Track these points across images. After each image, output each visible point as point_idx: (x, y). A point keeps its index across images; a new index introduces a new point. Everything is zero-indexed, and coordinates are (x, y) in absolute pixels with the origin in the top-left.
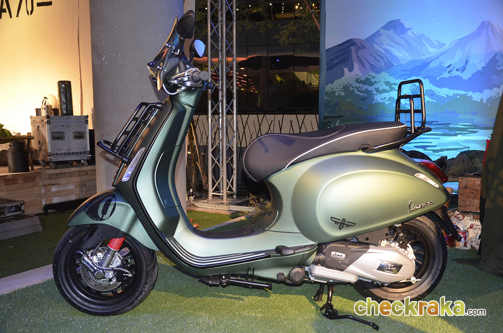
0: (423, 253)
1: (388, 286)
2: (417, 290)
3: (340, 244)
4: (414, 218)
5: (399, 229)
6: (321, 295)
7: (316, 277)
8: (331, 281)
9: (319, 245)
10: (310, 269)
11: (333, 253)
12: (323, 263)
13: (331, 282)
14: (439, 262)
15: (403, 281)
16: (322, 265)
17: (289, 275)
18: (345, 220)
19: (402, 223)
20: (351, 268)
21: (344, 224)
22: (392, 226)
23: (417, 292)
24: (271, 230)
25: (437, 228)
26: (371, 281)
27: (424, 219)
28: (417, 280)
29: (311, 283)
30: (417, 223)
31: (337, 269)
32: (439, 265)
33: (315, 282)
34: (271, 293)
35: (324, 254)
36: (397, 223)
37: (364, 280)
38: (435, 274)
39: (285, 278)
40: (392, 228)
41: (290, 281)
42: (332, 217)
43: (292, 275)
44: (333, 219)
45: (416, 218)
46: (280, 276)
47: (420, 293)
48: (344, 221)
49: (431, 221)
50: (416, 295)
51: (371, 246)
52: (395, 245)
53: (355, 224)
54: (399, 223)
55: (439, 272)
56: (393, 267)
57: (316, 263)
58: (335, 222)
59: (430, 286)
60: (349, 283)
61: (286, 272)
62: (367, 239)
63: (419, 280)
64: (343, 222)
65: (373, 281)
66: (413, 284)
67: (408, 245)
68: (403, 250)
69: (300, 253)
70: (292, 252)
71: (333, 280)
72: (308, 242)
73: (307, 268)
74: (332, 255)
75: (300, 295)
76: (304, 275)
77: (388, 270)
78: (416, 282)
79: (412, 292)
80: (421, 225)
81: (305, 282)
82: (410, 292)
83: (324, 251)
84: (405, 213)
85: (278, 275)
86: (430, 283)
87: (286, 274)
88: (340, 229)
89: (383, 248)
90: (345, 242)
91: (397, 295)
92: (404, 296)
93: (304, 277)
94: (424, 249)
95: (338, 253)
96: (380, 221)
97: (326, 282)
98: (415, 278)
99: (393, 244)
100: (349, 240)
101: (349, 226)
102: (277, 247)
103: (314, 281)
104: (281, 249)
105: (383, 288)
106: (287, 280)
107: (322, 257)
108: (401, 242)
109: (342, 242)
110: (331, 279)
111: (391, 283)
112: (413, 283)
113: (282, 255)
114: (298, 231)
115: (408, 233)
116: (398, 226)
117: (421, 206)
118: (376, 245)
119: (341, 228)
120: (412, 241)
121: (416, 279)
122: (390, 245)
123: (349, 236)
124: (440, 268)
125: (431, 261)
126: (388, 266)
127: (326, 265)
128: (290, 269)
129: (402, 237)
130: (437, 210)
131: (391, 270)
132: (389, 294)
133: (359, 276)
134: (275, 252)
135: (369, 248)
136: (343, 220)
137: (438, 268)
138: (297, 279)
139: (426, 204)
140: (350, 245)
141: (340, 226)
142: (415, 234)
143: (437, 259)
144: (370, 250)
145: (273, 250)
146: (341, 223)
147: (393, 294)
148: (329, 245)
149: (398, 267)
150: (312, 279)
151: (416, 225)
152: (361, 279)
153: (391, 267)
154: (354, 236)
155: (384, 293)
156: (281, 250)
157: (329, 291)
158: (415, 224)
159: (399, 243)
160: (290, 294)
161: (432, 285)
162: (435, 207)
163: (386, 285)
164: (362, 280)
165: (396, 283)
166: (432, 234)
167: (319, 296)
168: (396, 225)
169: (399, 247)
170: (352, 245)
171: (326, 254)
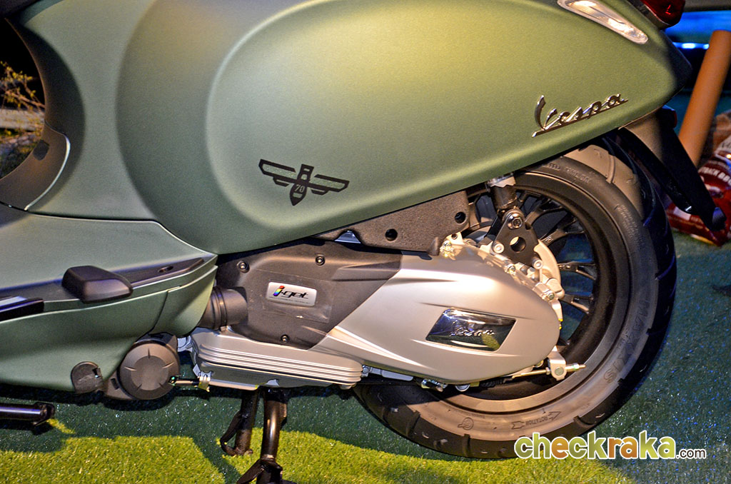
0: (592, 275)
1: (472, 392)
2: (573, 401)
3: (299, 254)
4: (559, 154)
5: (507, 194)
6: (245, 432)
7: (218, 372)
8: (273, 383)
9: (222, 260)
10: (194, 345)
11: (274, 286)
12: (241, 325)
13: (272, 388)
14: (647, 305)
15: (523, 373)
16: (237, 330)
17: (118, 369)
18: (311, 168)
19: (517, 174)
20: (340, 334)
21: (307, 184)
22: (482, 186)
23: (574, 409)
24: (45, 209)
25: (642, 185)
26: (410, 379)
27: (595, 158)
28: (570, 368)
29: (201, 394)
30: (570, 170)
31: (290, 342)
32: (645, 314)
33: (217, 391)
34: (67, 436)
35: (242, 291)
36: (500, 172)
37: (386, 374)
38: (632, 346)
39: (104, 382)
40: (478, 192)
41: (125, 391)
42: (262, 162)
43: (128, 369)
44: (266, 168)
45: (569, 155)
46: (84, 374)
47: (581, 413)
48: (309, 174)
49: (620, 164)
50: (567, 420)
51: (405, 258)
52: (492, 251)
53: (346, 183)
54: (507, 175)
55: (644, 338)
56: (482, 327)
57: (213, 323)
58: (276, 177)
59: (614, 385)
60: (334, 389)
61: (105, 360)
62: (392, 234)
63: (576, 366)
64: (304, 177)
65: (417, 379)
66: (556, 382)
67: (541, 248)
68: (519, 266)
69: (152, 292)
70: (122, 288)
71: (278, 379)
72: (183, 253)
73: (182, 344)
74: (270, 293)
75: (174, 434)
76: (171, 370)
77: (463, 338)
78: (569, 374)
79: (555, 407)
80: (585, 178)
81: (177, 392)
82: (548, 409)
83: (243, 279)
84: (524, 140)
85: (76, 373)
86: (615, 375)
87: (106, 368)
88: (295, 201)
89: (450, 266)
90: (313, 248)
91: (503, 421)
92: (528, 423)
93: (172, 375)
94: (596, 261)
95: (290, 288)
96: (432, 171)
97: (253, 388)
98: (563, 362)
99: (485, 249)
100: (332, 240)
101: (326, 189)
102: (67, 274)
103: (212, 387)
104: (82, 278)
105: (453, 399)
106: (111, 386)
107: (233, 301)
108: (514, 241)
109: (304, 247)
110: (272, 378)
111: (481, 382)
112: (558, 377)
113: (85, 301)
114: (146, 213)
115: (542, 207)
116: (503, 183)
117: (580, 113)
118: (426, 254)
119: (299, 200)
120: (558, 234)
121: (568, 363)
122: (476, 253)
123: (329, 224)
124: (649, 324)
125: (619, 302)
126: (466, 325)
127: (249, 328)
128: (120, 350)
129: (514, 221)
130: (638, 123)
131: (476, 340)
132: (477, 419)
133: (367, 363)
134: (60, 290)
135: (397, 266)
136: (302, 172)
137: (641, 325)
138: (149, 383)
139: (599, 104)
140: (333, 256)
141: (292, 191)
142: (564, 209)
143: (638, 295)
144: (402, 273)
145: (56, 282)
146: (298, 181)
147: (490, 420)
148: (257, 259)
149: (501, 327)
150: (205, 379)
151: (570, 178)
152: (377, 372)
153: (477, 328)
154: (347, 224)
155: (460, 416)
156: (83, 284)
157: (267, 417)
158: (562, 175)
159: (505, 243)
160: (139, 434)
161: (621, 380)
162: (631, 116)
163: (464, 389)
164: (380, 377)
165: (498, 380)
166: (623, 210)
167: (240, 434)
168: (494, 182)
169: (503, 258)
170: (342, 256)
171: (249, 291)
